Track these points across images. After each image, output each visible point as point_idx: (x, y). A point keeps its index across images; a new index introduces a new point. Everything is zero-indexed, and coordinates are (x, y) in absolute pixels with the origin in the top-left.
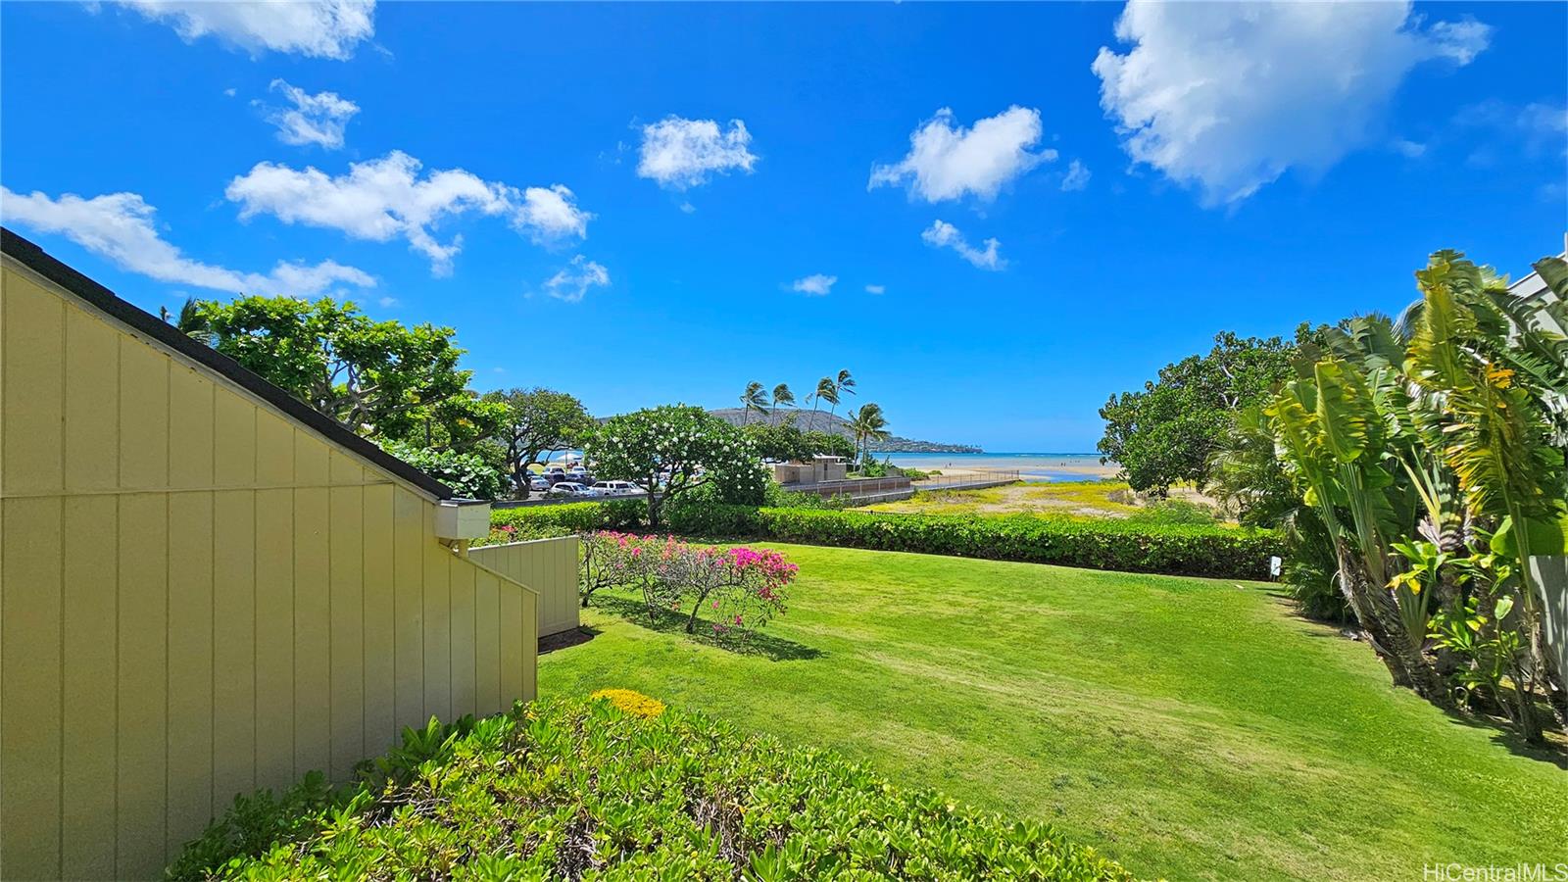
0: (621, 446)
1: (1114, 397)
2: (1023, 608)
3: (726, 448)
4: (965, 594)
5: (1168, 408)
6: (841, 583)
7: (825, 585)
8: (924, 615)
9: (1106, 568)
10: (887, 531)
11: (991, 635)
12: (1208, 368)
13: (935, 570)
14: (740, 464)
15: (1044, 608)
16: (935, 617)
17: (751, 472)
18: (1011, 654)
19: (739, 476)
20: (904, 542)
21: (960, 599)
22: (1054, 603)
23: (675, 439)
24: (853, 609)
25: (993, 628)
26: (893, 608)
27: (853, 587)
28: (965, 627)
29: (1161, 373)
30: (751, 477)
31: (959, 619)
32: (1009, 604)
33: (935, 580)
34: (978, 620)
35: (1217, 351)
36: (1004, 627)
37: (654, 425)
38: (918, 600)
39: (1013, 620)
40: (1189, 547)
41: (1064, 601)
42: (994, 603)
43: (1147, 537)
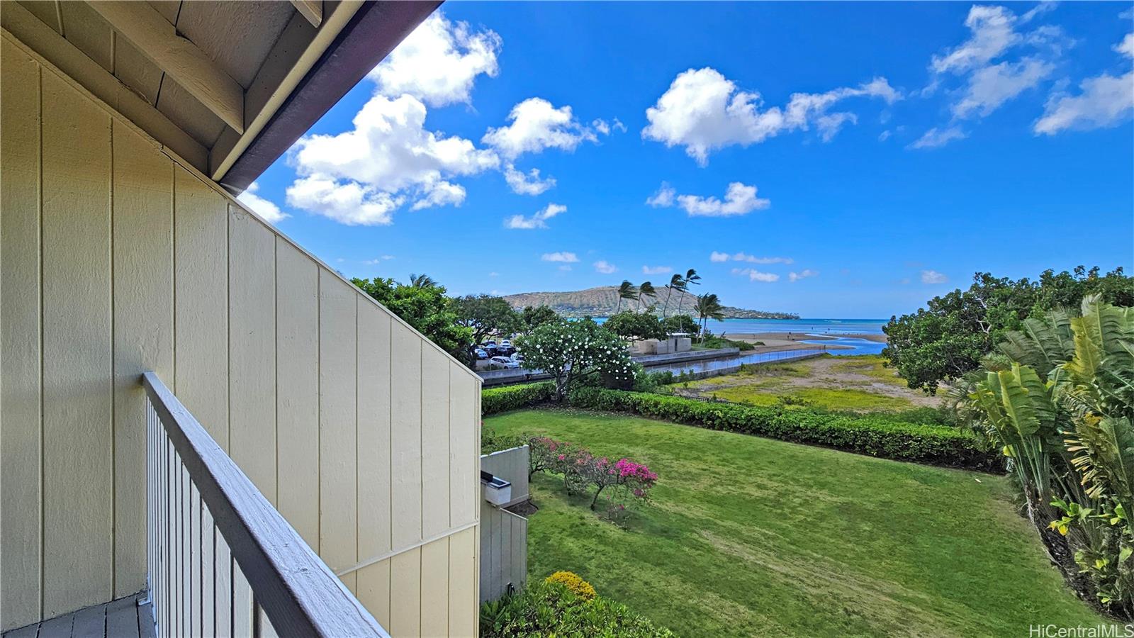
0: (541, 351)
1: (894, 317)
2: (809, 493)
3: (609, 352)
4: (770, 477)
5: (934, 331)
6: (686, 463)
7: (675, 464)
8: (739, 496)
9: (878, 456)
10: (719, 417)
11: (783, 517)
12: (969, 299)
13: (750, 453)
14: (618, 363)
15: (824, 495)
16: (747, 497)
17: (625, 368)
18: (795, 535)
19: (617, 371)
20: (730, 424)
21: (765, 482)
22: (833, 491)
23: (576, 347)
24: (693, 488)
25: (787, 511)
26: (719, 488)
27: (693, 467)
28: (767, 508)
29: (929, 303)
30: (625, 372)
31: (763, 500)
32: (800, 489)
33: (750, 462)
34: (777, 503)
35: (975, 287)
36: (794, 510)
37: (562, 336)
38: (737, 482)
39: (801, 505)
40: (942, 445)
41: (840, 488)
42: (789, 487)
43: (910, 436)
